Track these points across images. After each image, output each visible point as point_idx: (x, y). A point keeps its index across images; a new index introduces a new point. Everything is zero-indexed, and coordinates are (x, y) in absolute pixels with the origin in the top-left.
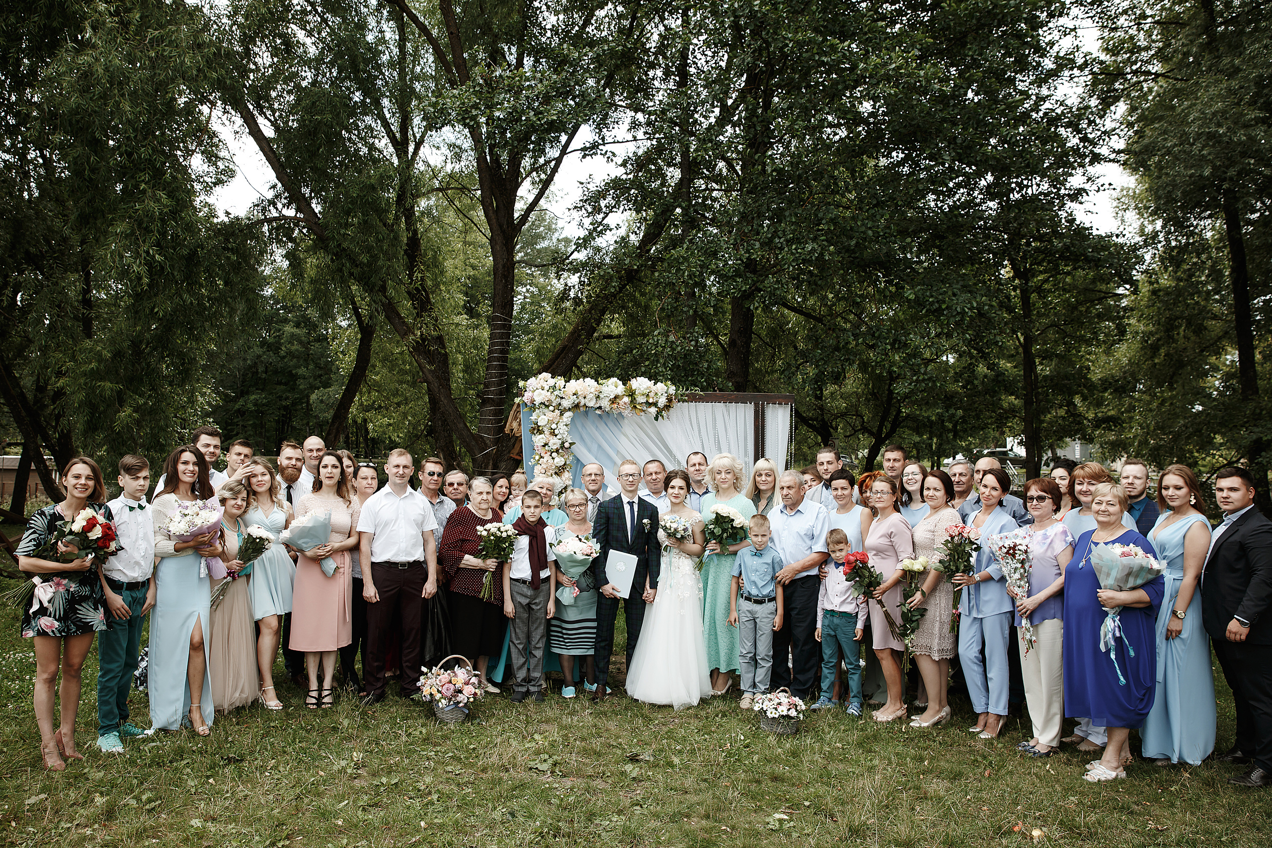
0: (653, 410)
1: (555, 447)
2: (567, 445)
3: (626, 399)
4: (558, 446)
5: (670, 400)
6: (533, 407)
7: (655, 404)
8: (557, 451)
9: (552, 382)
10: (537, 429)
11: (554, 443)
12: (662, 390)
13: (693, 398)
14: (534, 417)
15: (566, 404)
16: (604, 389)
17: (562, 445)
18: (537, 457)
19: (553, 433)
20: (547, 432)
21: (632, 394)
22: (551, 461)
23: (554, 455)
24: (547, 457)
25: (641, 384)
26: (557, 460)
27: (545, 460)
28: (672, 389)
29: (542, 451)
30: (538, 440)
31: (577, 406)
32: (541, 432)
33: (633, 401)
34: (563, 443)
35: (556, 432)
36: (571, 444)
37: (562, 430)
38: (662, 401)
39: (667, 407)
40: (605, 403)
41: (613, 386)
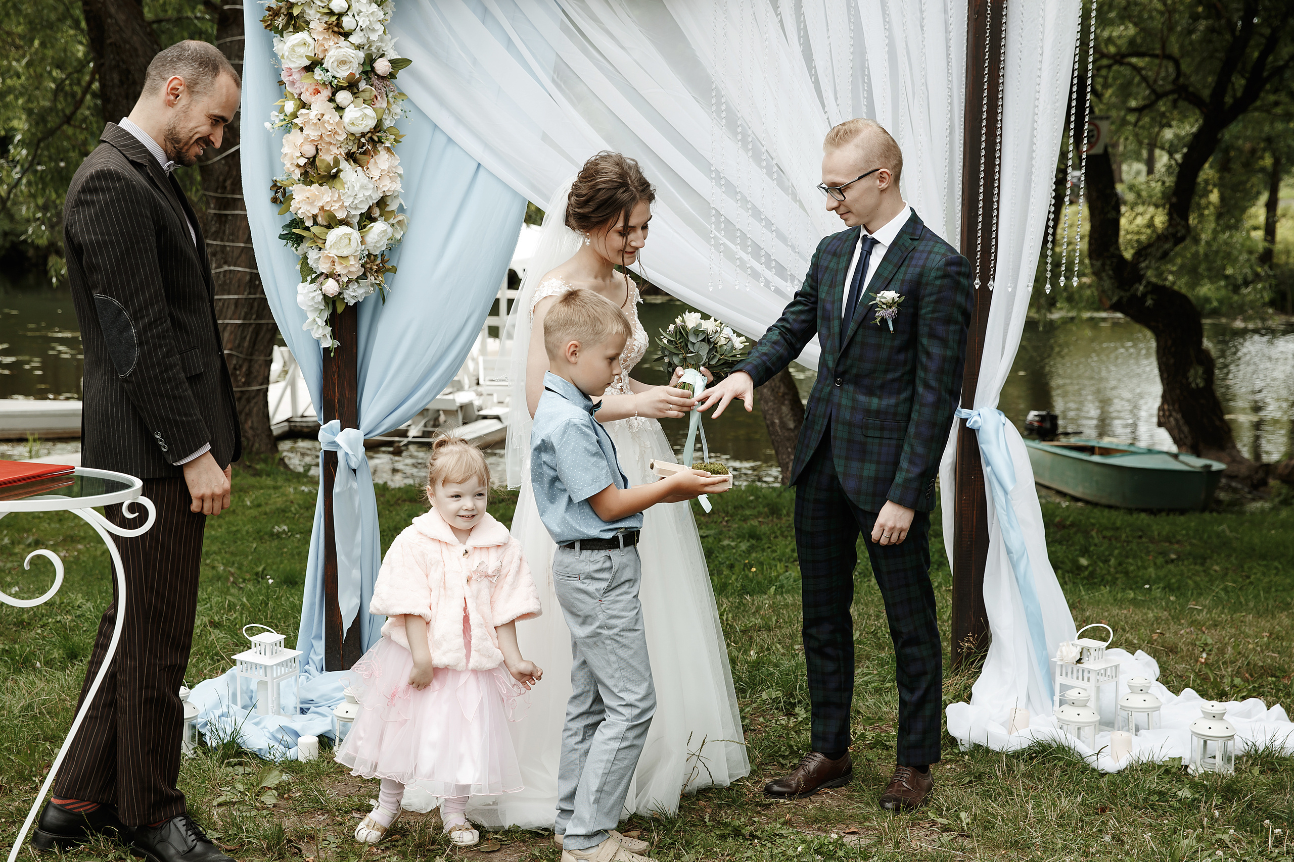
1: (343, 73)
2: (382, 66)
4: (354, 69)
8: (352, 86)
10: (284, 13)
11: (342, 58)
17: (368, 69)
18: (290, 106)
20: (317, 25)
22: (332, 117)
23: (343, 97)
24: (319, 104)
26: (351, 113)
27: (313, 114)
29: (304, 86)
30: (295, 48)
34: (370, 61)
35: (348, 22)
36: (398, 64)
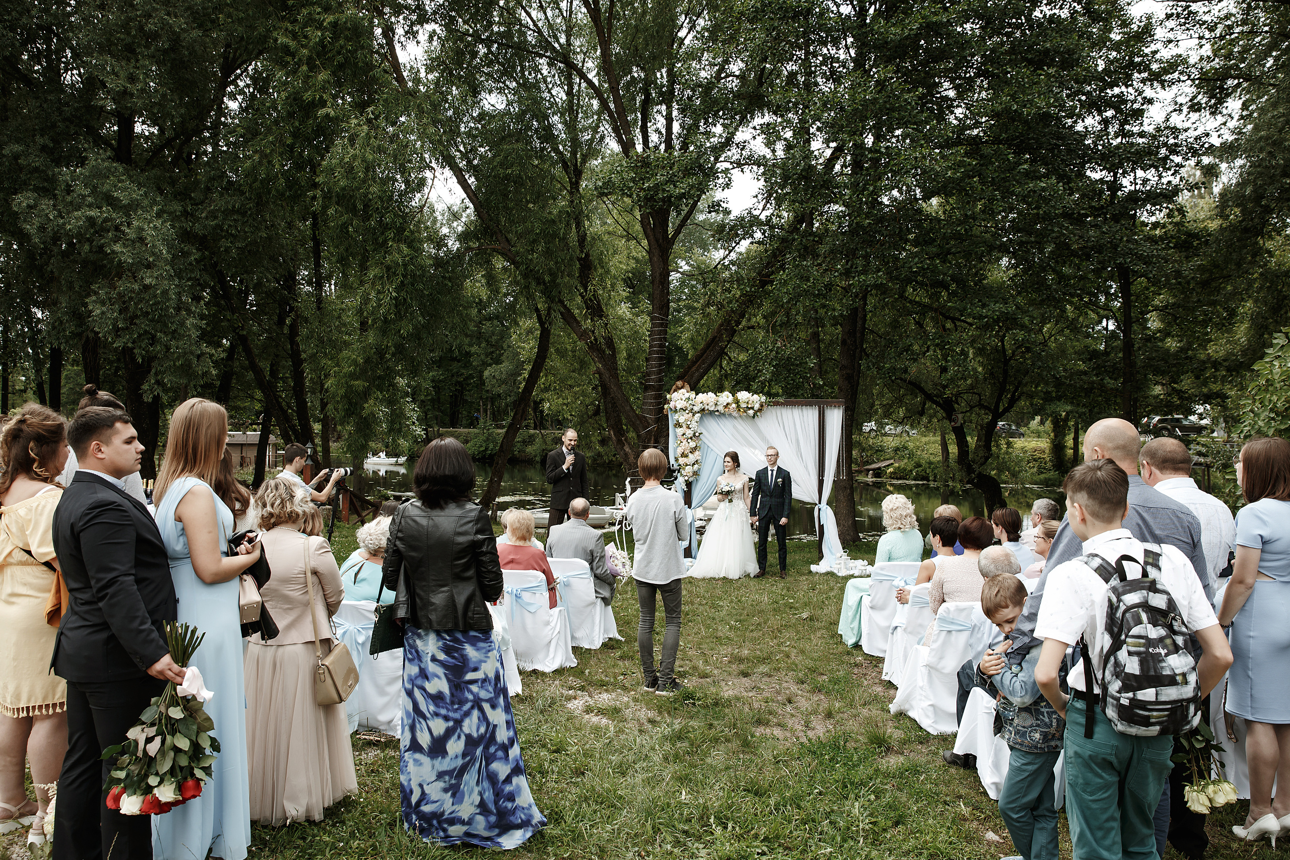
0: (751, 412)
1: (690, 436)
2: (697, 434)
3: (734, 405)
4: (692, 435)
5: (762, 406)
6: (676, 411)
7: (752, 408)
8: (691, 438)
9: (687, 395)
10: (678, 425)
11: (689, 433)
12: (756, 400)
13: (777, 404)
14: (676, 417)
15: (696, 409)
16: (720, 399)
17: (694, 435)
18: (679, 442)
19: (688, 428)
20: (684, 426)
21: (737, 402)
22: (687, 445)
23: (689, 441)
24: (685, 442)
25: (743, 395)
26: (691, 444)
27: (683, 444)
28: (763, 398)
29: (682, 438)
30: (680, 431)
31: (703, 410)
32: (681, 427)
33: (738, 406)
34: (695, 433)
35: (690, 426)
36: (700, 434)
37: (694, 425)
38: (757, 406)
39: (760, 410)
40: (721, 408)
41: (726, 397)
